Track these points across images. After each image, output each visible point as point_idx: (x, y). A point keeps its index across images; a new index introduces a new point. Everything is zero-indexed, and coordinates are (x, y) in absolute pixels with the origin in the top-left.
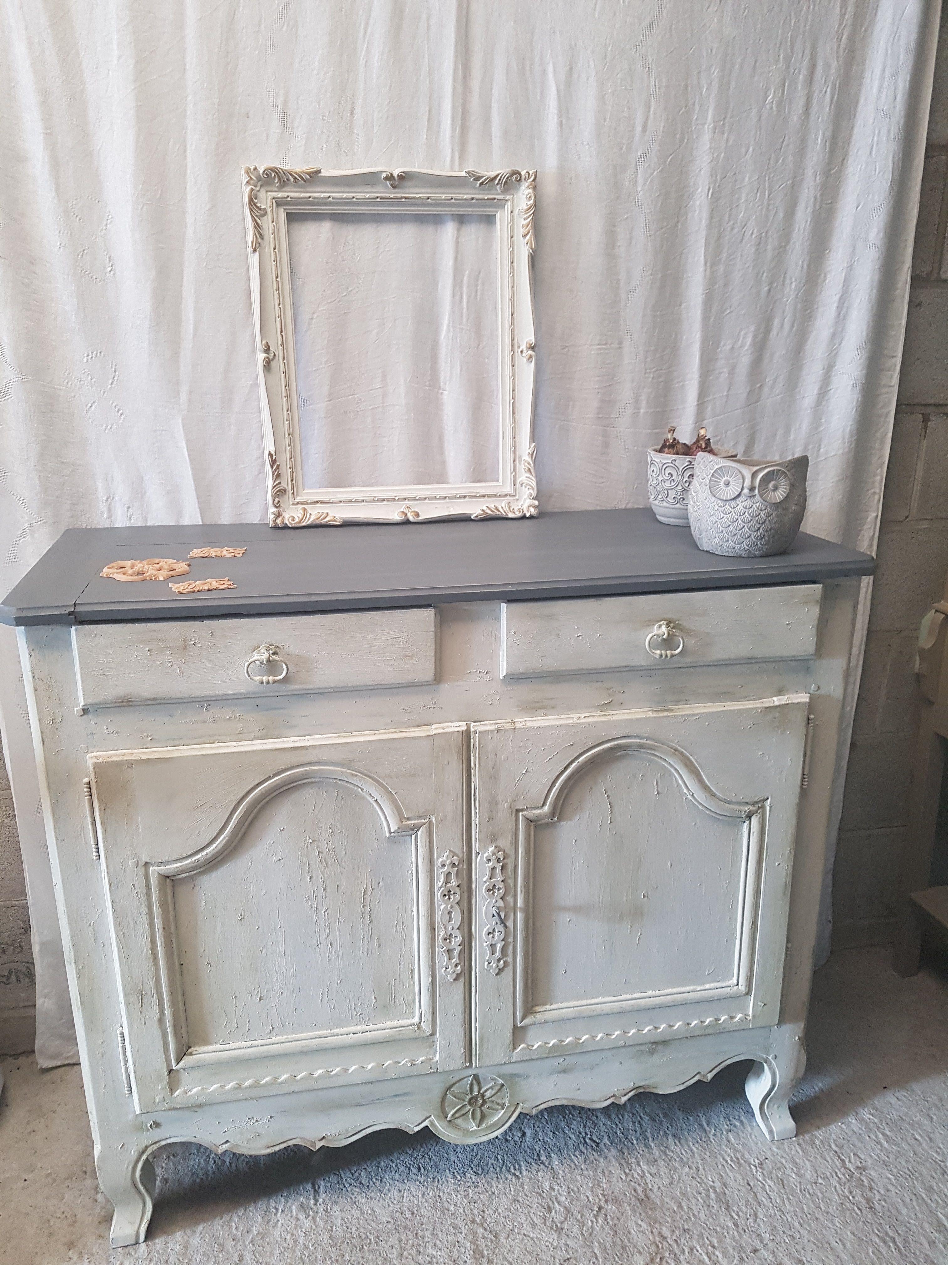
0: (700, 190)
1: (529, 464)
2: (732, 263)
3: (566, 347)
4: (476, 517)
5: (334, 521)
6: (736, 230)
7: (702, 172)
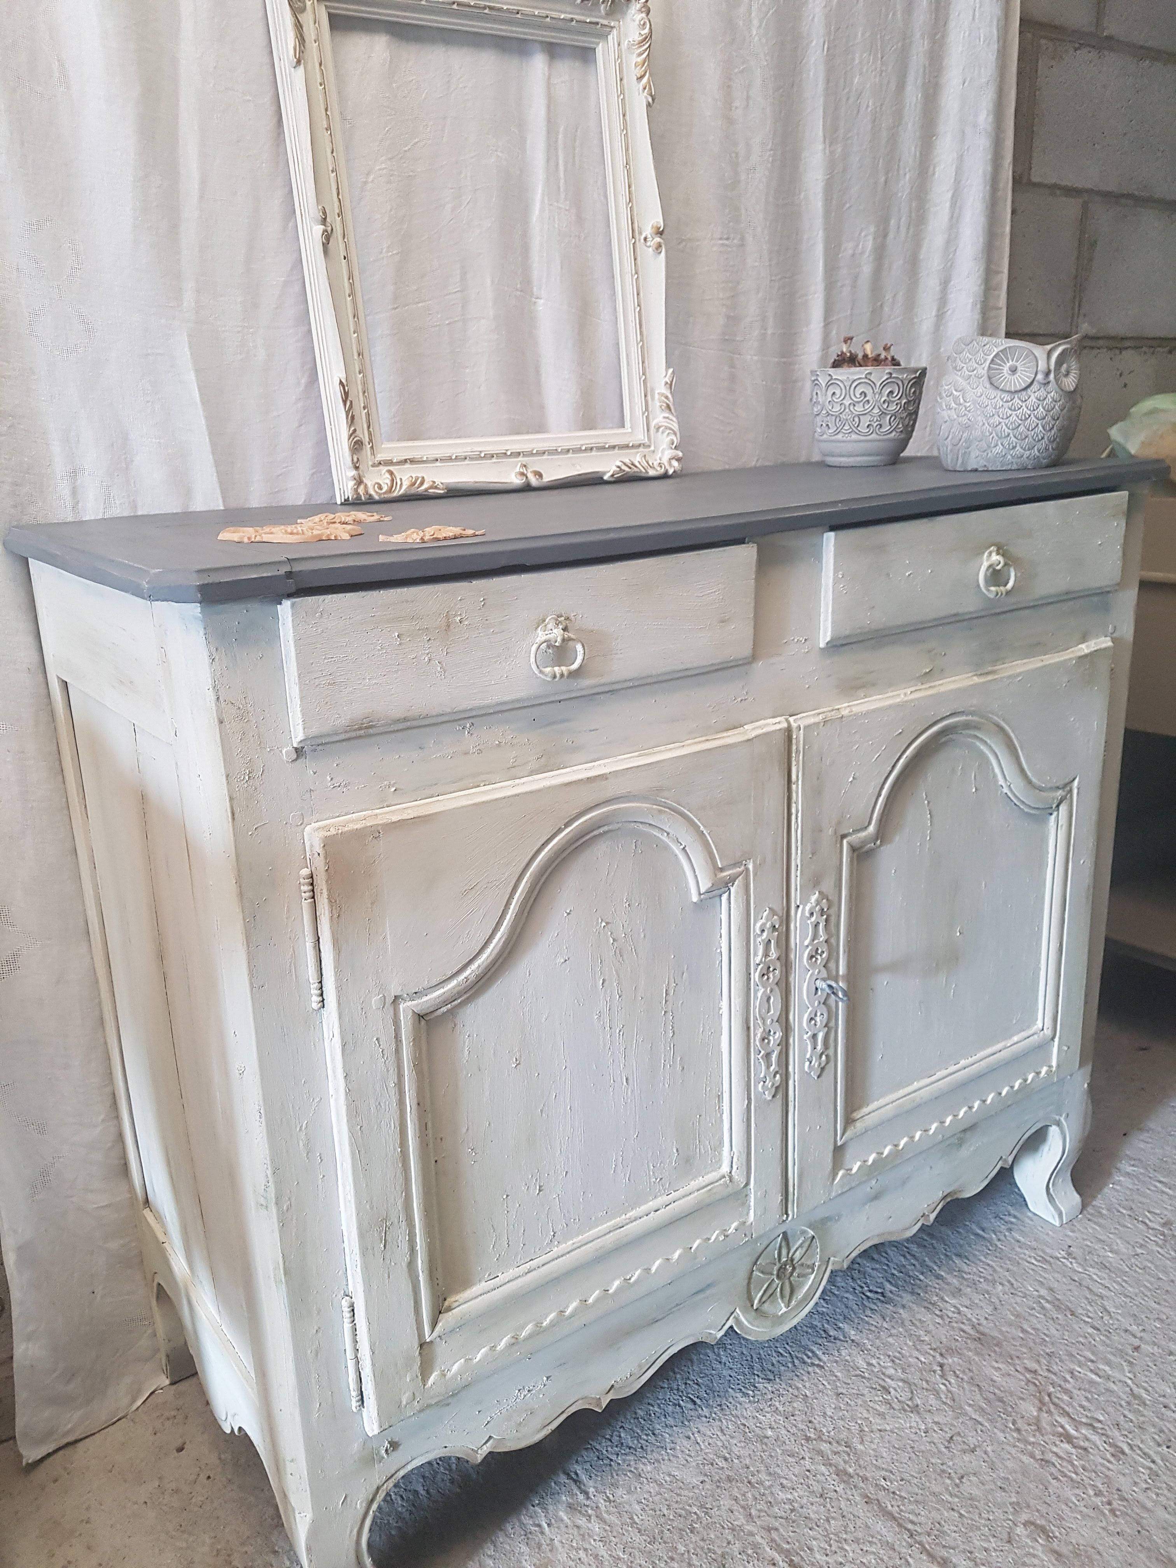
0: (813, 44)
1: (667, 397)
2: (849, 142)
3: (683, 240)
4: (612, 476)
5: (436, 488)
6: (852, 100)
7: (816, 20)
